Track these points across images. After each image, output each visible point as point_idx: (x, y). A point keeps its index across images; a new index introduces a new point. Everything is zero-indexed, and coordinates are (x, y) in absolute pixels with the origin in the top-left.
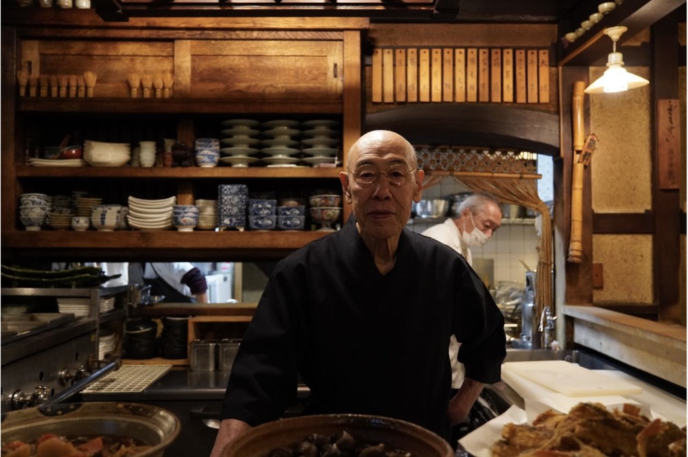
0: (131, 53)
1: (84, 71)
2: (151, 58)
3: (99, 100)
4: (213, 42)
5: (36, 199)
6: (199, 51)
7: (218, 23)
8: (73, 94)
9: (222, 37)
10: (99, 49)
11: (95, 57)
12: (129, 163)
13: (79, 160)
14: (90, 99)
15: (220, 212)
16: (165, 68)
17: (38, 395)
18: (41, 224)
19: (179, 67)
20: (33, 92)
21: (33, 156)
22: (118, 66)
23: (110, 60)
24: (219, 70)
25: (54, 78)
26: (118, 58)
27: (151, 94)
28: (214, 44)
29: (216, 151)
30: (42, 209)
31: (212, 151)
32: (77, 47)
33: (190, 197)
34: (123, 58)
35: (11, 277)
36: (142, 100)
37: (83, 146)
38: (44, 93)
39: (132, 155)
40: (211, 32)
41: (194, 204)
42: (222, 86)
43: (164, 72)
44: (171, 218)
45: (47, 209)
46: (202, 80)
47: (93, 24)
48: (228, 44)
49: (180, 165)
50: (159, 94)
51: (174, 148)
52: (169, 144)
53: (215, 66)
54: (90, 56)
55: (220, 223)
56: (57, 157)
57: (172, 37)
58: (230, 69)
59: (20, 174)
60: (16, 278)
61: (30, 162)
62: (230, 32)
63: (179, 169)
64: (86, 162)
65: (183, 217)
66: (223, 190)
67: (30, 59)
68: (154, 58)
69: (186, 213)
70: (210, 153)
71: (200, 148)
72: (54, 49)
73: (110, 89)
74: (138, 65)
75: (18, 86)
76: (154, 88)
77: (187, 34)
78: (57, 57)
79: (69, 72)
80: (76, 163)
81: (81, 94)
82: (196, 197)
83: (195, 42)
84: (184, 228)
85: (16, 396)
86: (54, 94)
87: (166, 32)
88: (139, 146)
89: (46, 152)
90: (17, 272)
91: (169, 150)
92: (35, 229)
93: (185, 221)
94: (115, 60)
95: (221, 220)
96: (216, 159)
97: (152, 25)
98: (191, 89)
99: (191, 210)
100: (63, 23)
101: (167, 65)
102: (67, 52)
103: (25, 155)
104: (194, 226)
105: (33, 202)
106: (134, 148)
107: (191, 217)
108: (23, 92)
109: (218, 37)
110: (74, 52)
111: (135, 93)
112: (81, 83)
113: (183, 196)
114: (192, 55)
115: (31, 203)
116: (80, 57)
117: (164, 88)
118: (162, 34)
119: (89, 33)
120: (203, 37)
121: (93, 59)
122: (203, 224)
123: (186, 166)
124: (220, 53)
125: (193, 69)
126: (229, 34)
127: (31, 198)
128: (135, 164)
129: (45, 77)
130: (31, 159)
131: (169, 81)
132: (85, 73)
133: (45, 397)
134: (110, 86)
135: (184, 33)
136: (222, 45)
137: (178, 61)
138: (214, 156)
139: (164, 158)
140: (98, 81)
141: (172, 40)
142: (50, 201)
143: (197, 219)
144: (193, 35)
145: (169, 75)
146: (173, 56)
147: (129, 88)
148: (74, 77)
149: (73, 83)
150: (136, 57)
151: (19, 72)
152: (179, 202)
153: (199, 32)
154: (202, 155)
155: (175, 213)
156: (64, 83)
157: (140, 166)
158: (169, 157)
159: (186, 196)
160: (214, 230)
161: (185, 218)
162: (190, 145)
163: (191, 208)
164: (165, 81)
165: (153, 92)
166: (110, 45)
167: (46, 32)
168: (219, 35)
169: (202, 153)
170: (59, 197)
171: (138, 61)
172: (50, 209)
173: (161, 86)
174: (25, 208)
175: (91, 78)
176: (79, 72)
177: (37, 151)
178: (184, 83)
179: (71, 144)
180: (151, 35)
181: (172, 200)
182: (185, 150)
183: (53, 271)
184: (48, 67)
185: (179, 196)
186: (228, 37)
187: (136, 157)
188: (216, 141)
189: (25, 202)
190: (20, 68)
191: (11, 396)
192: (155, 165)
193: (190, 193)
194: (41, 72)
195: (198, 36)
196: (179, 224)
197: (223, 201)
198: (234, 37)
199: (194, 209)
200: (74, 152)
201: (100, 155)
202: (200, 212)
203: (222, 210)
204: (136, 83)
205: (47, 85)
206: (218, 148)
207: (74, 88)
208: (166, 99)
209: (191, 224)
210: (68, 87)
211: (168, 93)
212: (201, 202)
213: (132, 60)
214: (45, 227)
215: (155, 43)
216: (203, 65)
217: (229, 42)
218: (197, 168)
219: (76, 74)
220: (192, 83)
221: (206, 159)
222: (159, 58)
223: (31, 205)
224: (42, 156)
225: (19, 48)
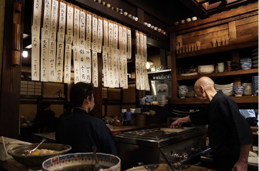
0: (212, 32)
1: (196, 41)
2: (219, 31)
3: (202, 50)
4: (245, 19)
5: (183, 87)
6: (239, 24)
7: (247, 11)
8: (193, 50)
9: (249, 16)
10: (201, 33)
11: (199, 36)
12: (214, 72)
13: (196, 73)
14: (199, 50)
15: (254, 87)
16: (225, 34)
17: (184, 156)
18: (185, 96)
19: (231, 32)
20: (181, 52)
21: (182, 73)
22: (208, 37)
23: (204, 36)
24: (249, 29)
25: (187, 46)
26: (207, 34)
27: (220, 45)
28: (246, 19)
29: (250, 63)
30: (185, 91)
31: (248, 63)
32: (193, 34)
33: (240, 83)
34: (209, 34)
35: (176, 114)
36: (217, 47)
37: (198, 68)
38: (184, 51)
39: (215, 69)
40: (243, 15)
41: (242, 85)
42: (250, 35)
43: (225, 35)
44: (232, 91)
45: (187, 91)
46: (242, 35)
47: (198, 24)
48: (252, 18)
49: (234, 70)
50: (224, 44)
51: (231, 64)
52: (229, 62)
53: (247, 28)
54: (198, 36)
55: (254, 92)
56: (190, 72)
57: (227, 21)
58: (254, 28)
59: (178, 80)
60: (178, 114)
61: (181, 75)
62: (252, 13)
63: (234, 71)
64: (199, 73)
65: (237, 91)
66: (254, 78)
67: (179, 42)
68: (221, 31)
69: (238, 89)
70: (247, 64)
71: (242, 62)
72: (186, 37)
73: (205, 46)
74: (215, 35)
75: (176, 51)
76: (222, 42)
77: (233, 19)
78: (187, 39)
79: (191, 43)
80: (195, 74)
81: (196, 50)
82: (242, 83)
83: (237, 21)
84: (238, 95)
85: (177, 155)
86: (187, 51)
87: (225, 20)
88: (218, 65)
89: (186, 72)
90: (178, 112)
91: (229, 65)
92: (183, 98)
93: (238, 92)
94: (207, 35)
95: (254, 91)
96: (250, 66)
97: (219, 19)
98: (237, 40)
99: (240, 87)
100: (188, 27)
101: (226, 33)
102: (190, 37)
103: (179, 73)
104: (242, 94)
105: (182, 88)
106: (216, 66)
107: (241, 90)
108: (178, 52)
109: (247, 16)
110: (192, 36)
111: (214, 46)
112: (196, 46)
113: (236, 82)
114: (236, 26)
115: (182, 89)
116: (195, 37)
117: (225, 41)
118: (223, 21)
119: (197, 28)
120: (240, 18)
121: (199, 37)
122: (246, 93)
123: (237, 70)
124: (249, 22)
125: (237, 32)
126: (252, 14)
127: (181, 87)
128: (217, 72)
129: (184, 46)
130: (181, 74)
131: (227, 38)
132: (197, 42)
133: (186, 157)
134: (206, 45)
135: (232, 19)
136: (249, 19)
137: (230, 30)
138: (249, 65)
139: (228, 69)
140: (201, 44)
141: (227, 23)
142: (188, 88)
143: (243, 91)
144: (236, 19)
145: (227, 36)
146: (228, 29)
147: (212, 44)
148: (193, 44)
149: (193, 46)
150: (214, 33)
151: (176, 46)
152: (235, 85)
153: (238, 17)
154: (244, 65)
155: (234, 89)
156: (190, 47)
157: (219, 72)
158: (230, 68)
159: (238, 82)
160: (252, 95)
161: (238, 91)
162: (238, 62)
163: (241, 86)
164: (226, 39)
165: (221, 44)
166: (204, 31)
167: (184, 31)
168: (248, 15)
169: (244, 64)
170: (191, 87)
171: (215, 34)
172: (188, 91)
173: (224, 41)
174: (180, 91)
175: (199, 43)
176: (194, 42)
177: (183, 72)
178: (234, 38)
179: (194, 68)
180: (219, 23)
181: (232, 84)
182: (236, 64)
183: (190, 112)
184: (185, 43)
185: (235, 83)
186: (251, 15)
187: (216, 69)
188: (249, 59)
189: (180, 89)
190: (176, 45)
191: (175, 155)
192: (224, 71)
193: (239, 81)
194: (183, 45)
195: (238, 18)
196: (236, 93)
197: (255, 83)
198: (254, 14)
199: (242, 87)
200: (194, 70)
201: (203, 70)
202: (244, 88)
203: (255, 87)
204: (214, 42)
205: (185, 49)
206: (251, 61)
207: (193, 48)
208: (227, 45)
209: (241, 93)
210: (191, 48)
211: (227, 43)
212: (245, 84)
213: (213, 34)
214: (186, 97)
215: (221, 26)
216: (241, 29)
217: (253, 17)
218: (242, 70)
219: (193, 43)
220: (237, 37)
221: (246, 66)
222: (222, 31)
223: (182, 90)
224: (185, 73)
225: (176, 39)
